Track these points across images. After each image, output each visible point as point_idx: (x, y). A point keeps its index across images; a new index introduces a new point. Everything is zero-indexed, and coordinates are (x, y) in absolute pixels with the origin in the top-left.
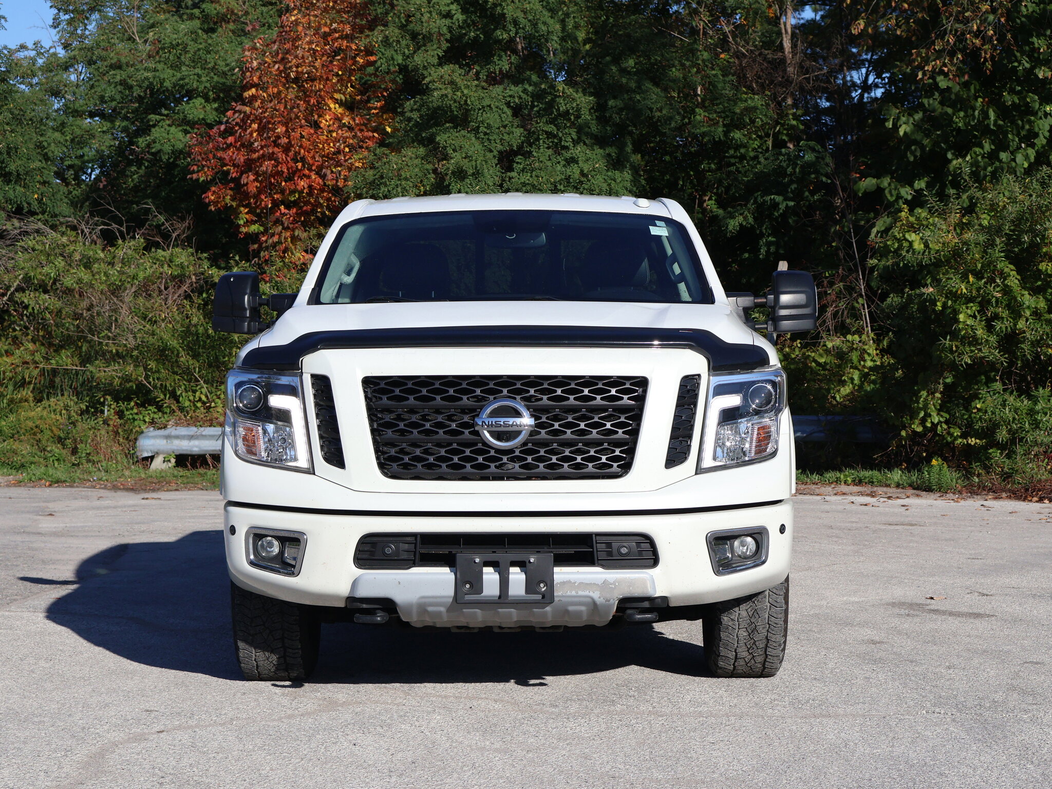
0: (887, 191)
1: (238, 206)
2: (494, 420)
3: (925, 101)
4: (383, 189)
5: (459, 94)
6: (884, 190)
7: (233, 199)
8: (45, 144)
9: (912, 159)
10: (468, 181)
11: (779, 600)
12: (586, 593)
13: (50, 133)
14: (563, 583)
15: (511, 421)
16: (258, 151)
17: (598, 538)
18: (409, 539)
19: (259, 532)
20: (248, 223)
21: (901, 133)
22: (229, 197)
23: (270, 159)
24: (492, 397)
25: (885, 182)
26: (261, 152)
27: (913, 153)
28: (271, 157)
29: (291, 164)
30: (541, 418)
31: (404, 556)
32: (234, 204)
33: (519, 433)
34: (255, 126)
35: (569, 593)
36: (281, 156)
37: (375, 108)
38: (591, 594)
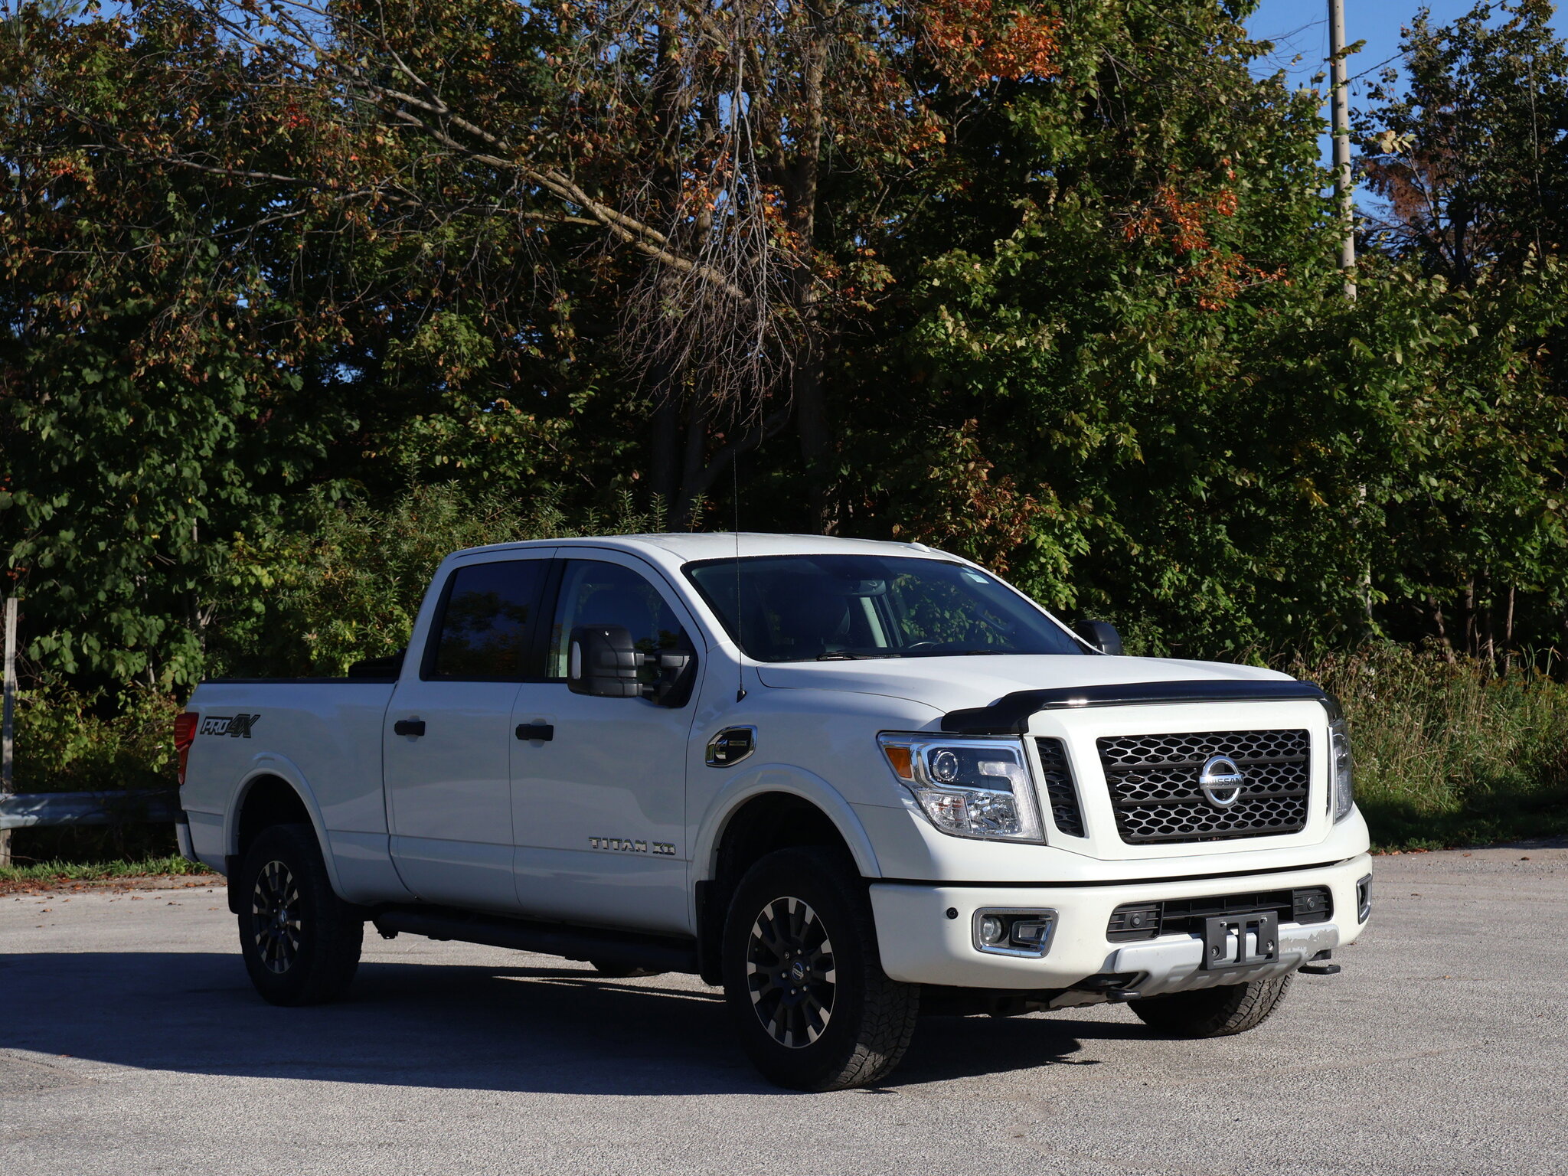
0: (28, 509)
3: (64, 398)
6: (24, 507)
9: (56, 469)
12: (1295, 950)
14: (1283, 941)
17: (1295, 893)
18: (1152, 907)
21: (44, 437)
25: (23, 498)
27: (59, 462)
31: (1149, 926)
35: (1286, 951)
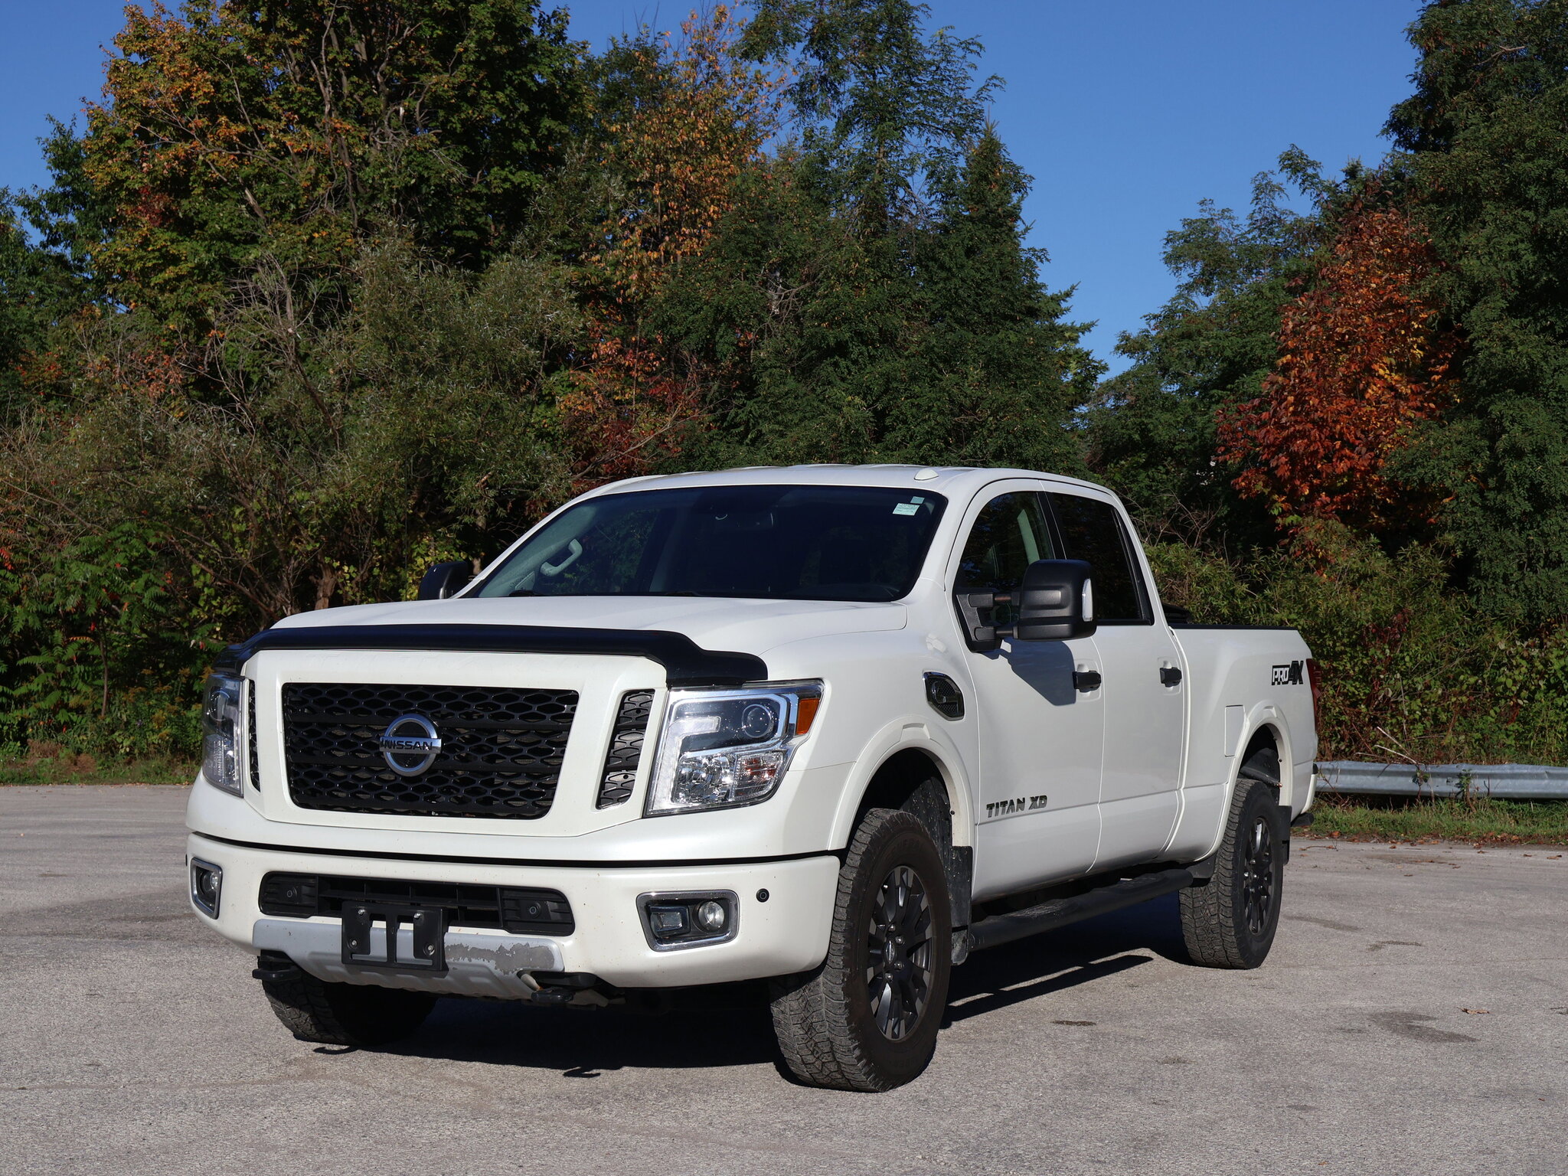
1: (1271, 493)
2: (397, 739)
4: (1418, 471)
5: (1512, 351)
7: (1265, 486)
8: (1151, 427)
10: (1526, 460)
11: (835, 991)
12: (480, 962)
13: (1158, 414)
14: (454, 947)
15: (413, 741)
16: (1288, 428)
17: (506, 892)
18: (311, 881)
19: (200, 865)
20: (1283, 514)
22: (1261, 483)
23: (1302, 438)
24: (401, 711)
26: (1292, 429)
28: (1303, 435)
29: (1327, 443)
30: (451, 739)
31: (306, 902)
32: (1266, 491)
33: (424, 757)
34: (1291, 399)
35: (461, 960)
36: (1315, 433)
37: (1437, 373)
38: (486, 963)
